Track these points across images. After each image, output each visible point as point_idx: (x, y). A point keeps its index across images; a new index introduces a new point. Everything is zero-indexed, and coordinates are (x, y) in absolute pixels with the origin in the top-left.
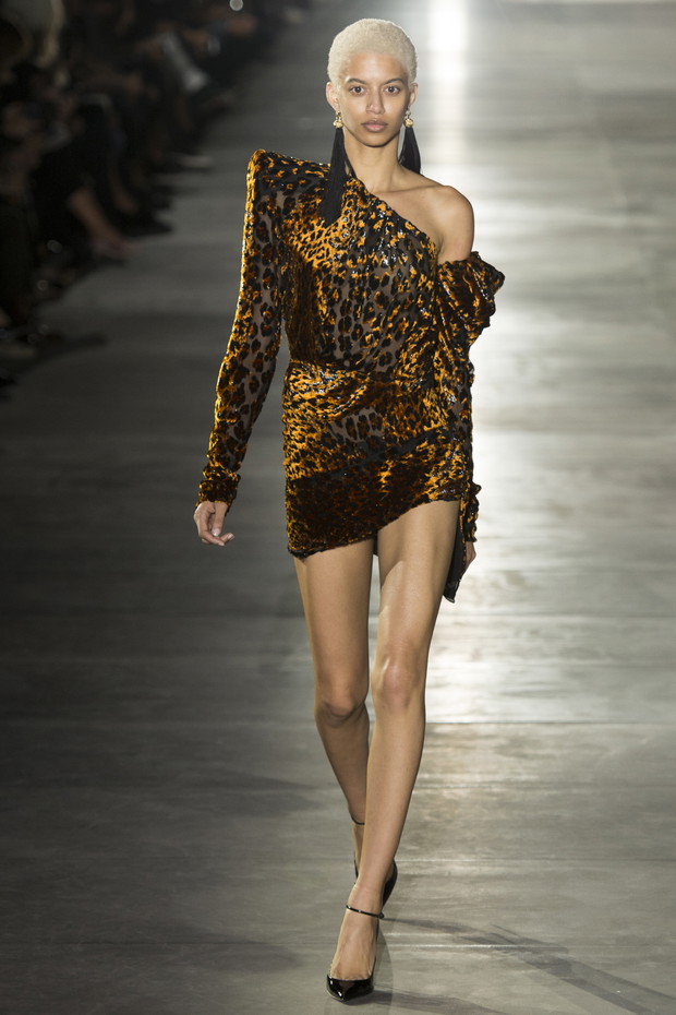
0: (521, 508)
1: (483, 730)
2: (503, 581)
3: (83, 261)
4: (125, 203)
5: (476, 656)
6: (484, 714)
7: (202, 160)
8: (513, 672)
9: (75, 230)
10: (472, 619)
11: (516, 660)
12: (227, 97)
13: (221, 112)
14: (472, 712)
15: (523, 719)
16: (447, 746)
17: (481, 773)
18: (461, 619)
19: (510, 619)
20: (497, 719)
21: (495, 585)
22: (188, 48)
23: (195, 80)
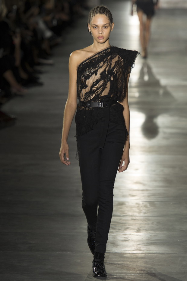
0: (155, 181)
1: (140, 255)
2: (148, 205)
3: (9, 96)
4: (24, 75)
5: (139, 230)
6: (141, 250)
7: (50, 61)
8: (151, 236)
9: (6, 85)
10: (137, 218)
11: (152, 232)
12: (59, 40)
13: (57, 45)
14: (137, 250)
15: (154, 252)
16: (128, 261)
17: (139, 270)
18: (134, 218)
19: (150, 218)
20: (145, 252)
21: (145, 206)
22: (46, 23)
23: (48, 34)
